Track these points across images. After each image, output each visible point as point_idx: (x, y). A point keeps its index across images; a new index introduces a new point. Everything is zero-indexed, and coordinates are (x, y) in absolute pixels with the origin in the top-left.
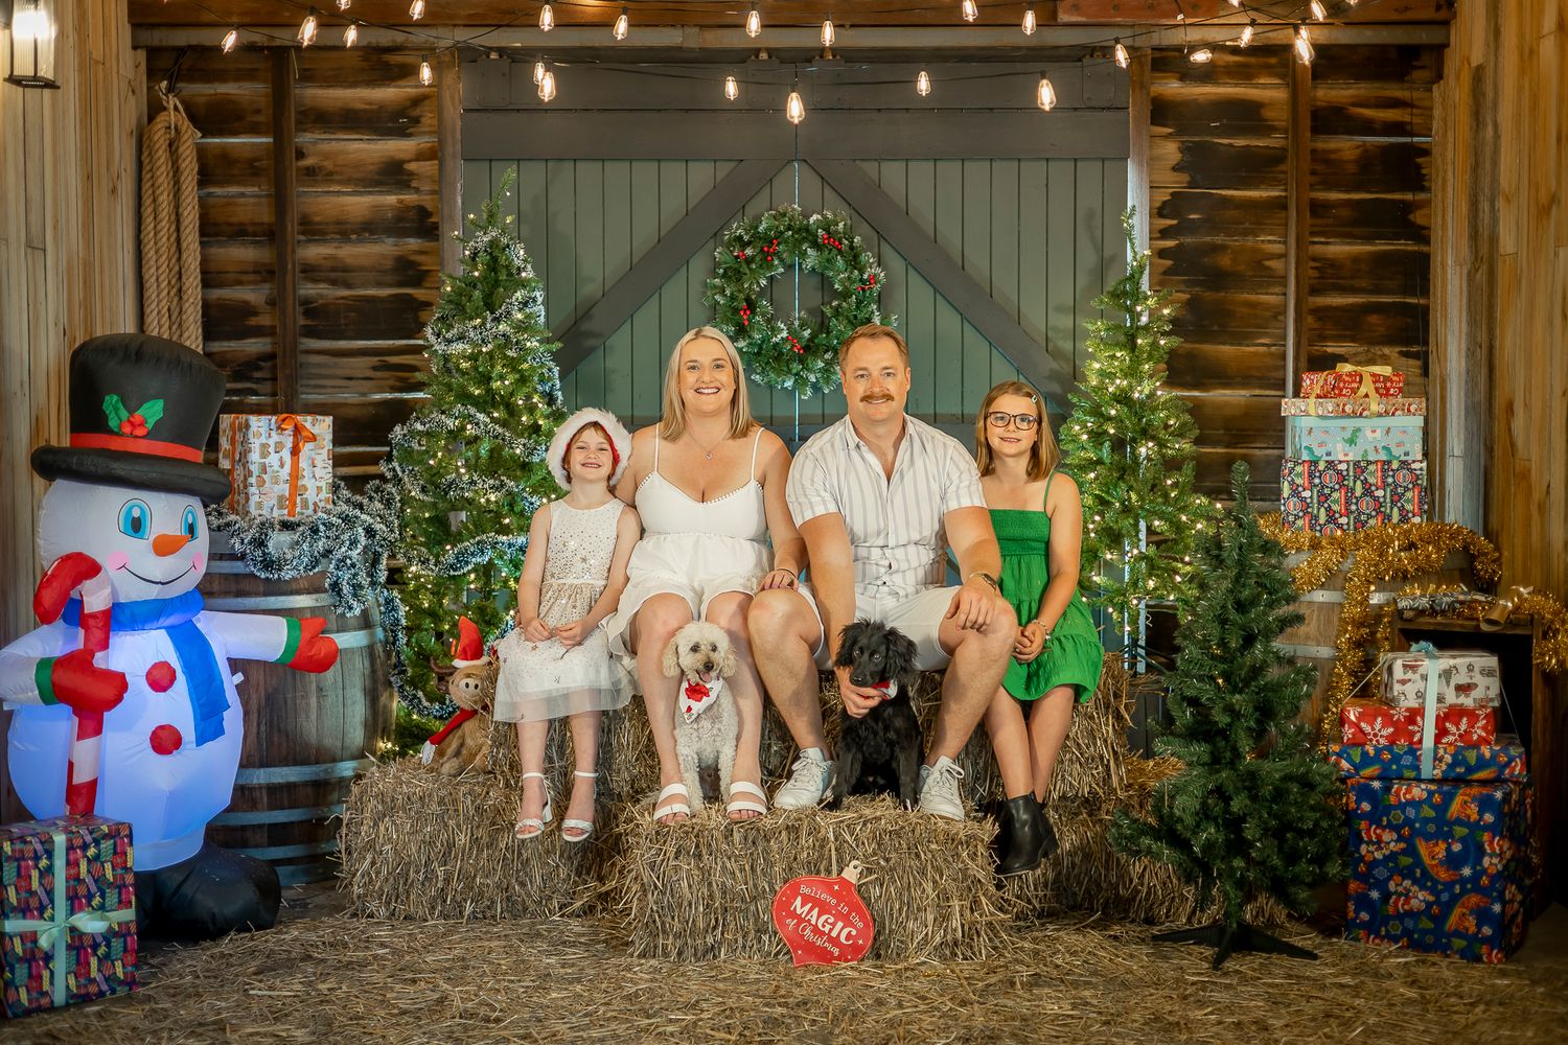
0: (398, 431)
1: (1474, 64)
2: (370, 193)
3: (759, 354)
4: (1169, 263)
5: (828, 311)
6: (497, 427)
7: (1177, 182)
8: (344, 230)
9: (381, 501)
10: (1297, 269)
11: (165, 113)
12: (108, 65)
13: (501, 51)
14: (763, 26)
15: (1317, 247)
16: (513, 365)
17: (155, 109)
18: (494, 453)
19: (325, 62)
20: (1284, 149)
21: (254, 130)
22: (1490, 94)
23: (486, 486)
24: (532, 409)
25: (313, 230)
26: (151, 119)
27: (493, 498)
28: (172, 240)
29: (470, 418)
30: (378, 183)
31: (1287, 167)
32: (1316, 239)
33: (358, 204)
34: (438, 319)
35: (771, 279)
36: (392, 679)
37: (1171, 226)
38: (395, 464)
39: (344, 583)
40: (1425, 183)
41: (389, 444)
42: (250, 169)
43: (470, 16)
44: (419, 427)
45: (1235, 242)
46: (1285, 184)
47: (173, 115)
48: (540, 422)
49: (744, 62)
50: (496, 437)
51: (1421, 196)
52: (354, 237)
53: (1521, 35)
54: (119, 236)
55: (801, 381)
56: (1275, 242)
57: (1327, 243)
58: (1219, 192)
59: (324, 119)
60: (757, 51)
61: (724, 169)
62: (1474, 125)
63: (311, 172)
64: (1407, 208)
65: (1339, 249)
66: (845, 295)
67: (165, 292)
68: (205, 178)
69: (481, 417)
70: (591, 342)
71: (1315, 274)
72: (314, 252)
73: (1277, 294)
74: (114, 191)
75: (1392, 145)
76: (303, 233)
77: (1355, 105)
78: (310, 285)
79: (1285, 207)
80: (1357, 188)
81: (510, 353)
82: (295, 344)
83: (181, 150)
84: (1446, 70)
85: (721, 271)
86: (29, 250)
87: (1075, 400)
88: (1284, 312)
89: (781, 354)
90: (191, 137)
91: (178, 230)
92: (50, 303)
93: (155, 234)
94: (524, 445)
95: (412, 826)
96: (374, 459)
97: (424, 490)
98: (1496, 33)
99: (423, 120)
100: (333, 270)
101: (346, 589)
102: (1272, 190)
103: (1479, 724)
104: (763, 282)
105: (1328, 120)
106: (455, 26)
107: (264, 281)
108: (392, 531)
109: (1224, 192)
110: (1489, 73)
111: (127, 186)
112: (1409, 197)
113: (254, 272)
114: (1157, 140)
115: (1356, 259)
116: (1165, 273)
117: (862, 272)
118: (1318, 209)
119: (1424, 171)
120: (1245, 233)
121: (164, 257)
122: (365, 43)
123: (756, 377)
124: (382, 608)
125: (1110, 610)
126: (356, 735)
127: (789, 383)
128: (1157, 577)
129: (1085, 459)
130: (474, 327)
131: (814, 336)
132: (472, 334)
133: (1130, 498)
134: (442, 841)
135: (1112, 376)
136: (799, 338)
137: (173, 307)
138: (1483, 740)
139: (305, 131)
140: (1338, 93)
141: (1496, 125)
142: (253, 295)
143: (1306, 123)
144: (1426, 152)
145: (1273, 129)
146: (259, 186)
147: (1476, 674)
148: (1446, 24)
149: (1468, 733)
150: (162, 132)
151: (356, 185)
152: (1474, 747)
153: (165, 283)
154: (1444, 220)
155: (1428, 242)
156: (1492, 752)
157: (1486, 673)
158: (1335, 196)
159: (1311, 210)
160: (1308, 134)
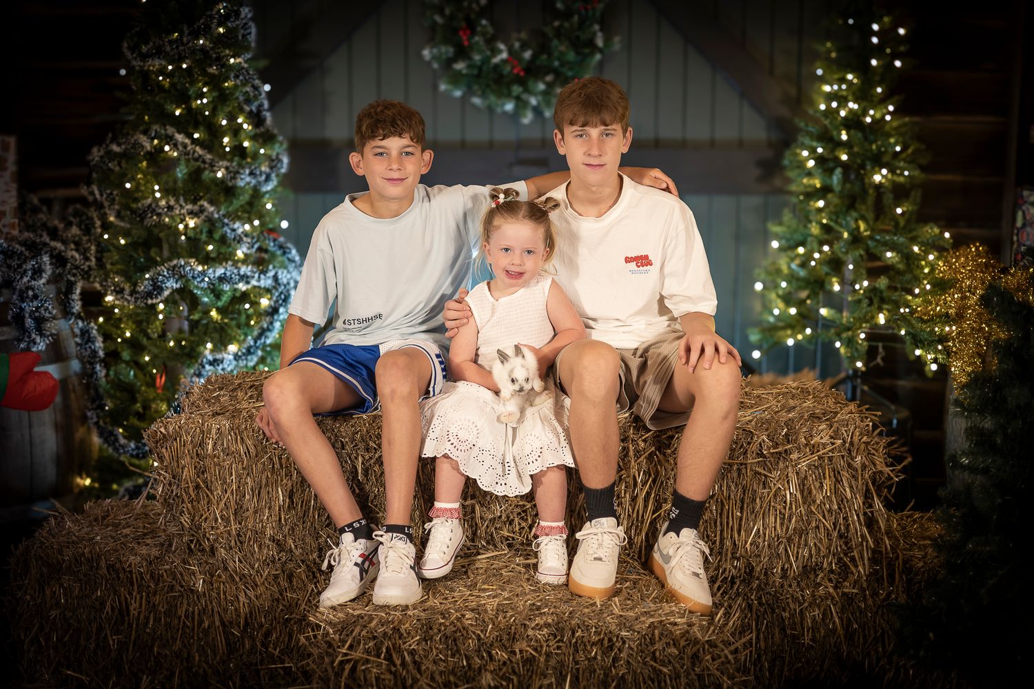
0: (96, 154)
3: (479, 76)
5: (549, 31)
6: (198, 149)
9: (79, 226)
18: (193, 177)
23: (184, 211)
24: (236, 131)
27: (192, 224)
29: (168, 139)
34: (135, 33)
36: (89, 414)
38: (95, 187)
39: (27, 315)
41: (87, 164)
44: (115, 148)
48: (245, 144)
50: (196, 160)
55: (521, 104)
66: (568, 15)
69: (180, 137)
81: (211, 70)
87: (802, 125)
89: (501, 76)
94: (227, 168)
95: (81, 588)
96: (75, 182)
97: (120, 215)
101: (29, 322)
108: (87, 259)
123: (477, 101)
124: (78, 340)
125: (838, 344)
126: (49, 473)
127: (509, 107)
128: (889, 311)
129: (810, 186)
130: (171, 42)
131: (534, 57)
132: (168, 49)
133: (858, 228)
134: (113, 608)
135: (843, 101)
136: (520, 59)
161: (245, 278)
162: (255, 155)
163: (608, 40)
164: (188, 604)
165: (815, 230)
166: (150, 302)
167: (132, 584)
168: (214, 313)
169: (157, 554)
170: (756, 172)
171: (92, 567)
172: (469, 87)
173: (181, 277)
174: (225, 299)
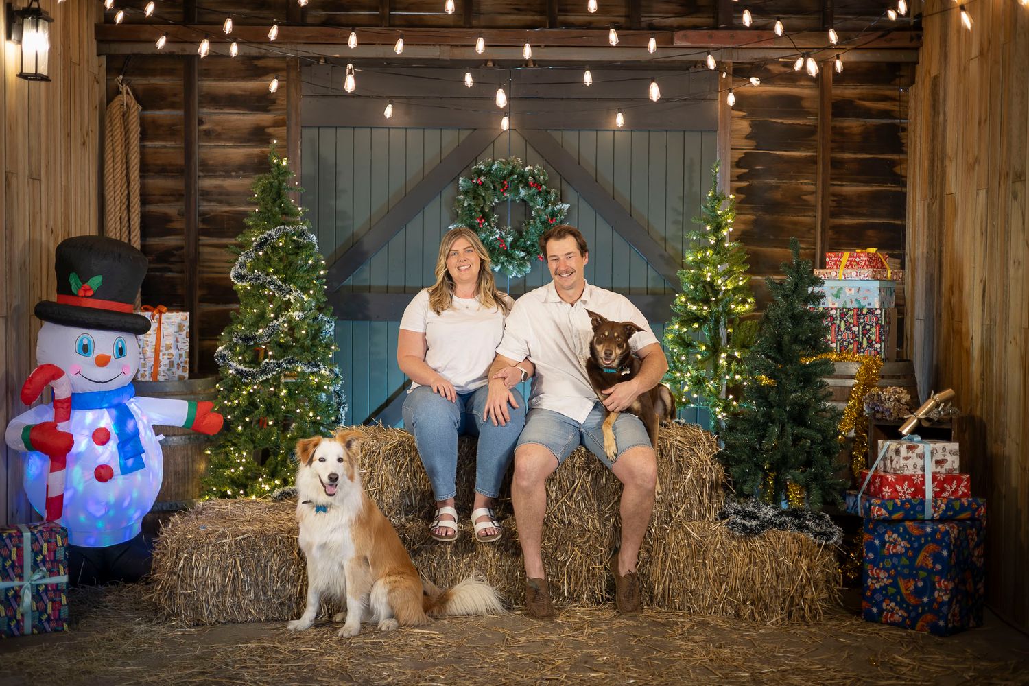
1: (932, 75)
2: (244, 147)
4: (743, 196)
7: (748, 145)
8: (227, 170)
10: (822, 201)
11: (120, 96)
12: (81, 66)
13: (327, 59)
14: (486, 46)
15: (836, 187)
17: (113, 93)
19: (218, 65)
20: (815, 126)
21: (173, 106)
22: (942, 94)
25: (209, 170)
26: (110, 100)
28: (124, 174)
30: (249, 141)
31: (818, 137)
32: (835, 183)
33: (237, 154)
37: (744, 173)
40: (904, 149)
42: (170, 131)
43: (308, 37)
45: (785, 184)
46: (816, 148)
47: (126, 97)
49: (478, 67)
51: (902, 157)
52: (233, 174)
53: (959, 58)
54: (87, 172)
56: (809, 184)
57: (843, 185)
58: (775, 152)
59: (216, 100)
60: (486, 61)
61: (465, 134)
62: (932, 113)
63: (207, 133)
64: (893, 163)
65: (849, 189)
67: (119, 207)
68: (144, 136)
71: (834, 204)
72: (208, 183)
73: (810, 216)
74: (84, 144)
75: (883, 124)
76: (202, 171)
77: (859, 99)
78: (205, 204)
79: (815, 162)
80: (861, 151)
82: (197, 240)
83: (130, 118)
84: (916, 79)
86: (31, 180)
88: (815, 228)
90: (136, 109)
91: (127, 168)
92: (43, 213)
93: (114, 171)
98: (945, 56)
99: (278, 101)
100: (221, 194)
102: (808, 152)
103: (963, 485)
105: (842, 108)
106: (298, 43)
107: (177, 200)
109: (777, 153)
110: (941, 80)
111: (93, 141)
112: (895, 157)
113: (171, 195)
114: (736, 119)
115: (860, 195)
116: (740, 203)
118: (836, 164)
119: (903, 141)
120: (791, 178)
121: (118, 186)
122: (242, 53)
137: (123, 217)
138: (964, 495)
139: (204, 107)
140: (850, 91)
141: (944, 113)
142: (171, 209)
143: (829, 110)
144: (904, 130)
145: (809, 113)
146: (175, 142)
147: (947, 453)
148: (917, 49)
149: (957, 490)
150: (119, 107)
151: (235, 142)
152: (959, 499)
153: (119, 202)
154: (914, 171)
155: (905, 186)
156: (968, 501)
157: (952, 452)
158: (847, 156)
159: (831, 164)
160: (830, 117)
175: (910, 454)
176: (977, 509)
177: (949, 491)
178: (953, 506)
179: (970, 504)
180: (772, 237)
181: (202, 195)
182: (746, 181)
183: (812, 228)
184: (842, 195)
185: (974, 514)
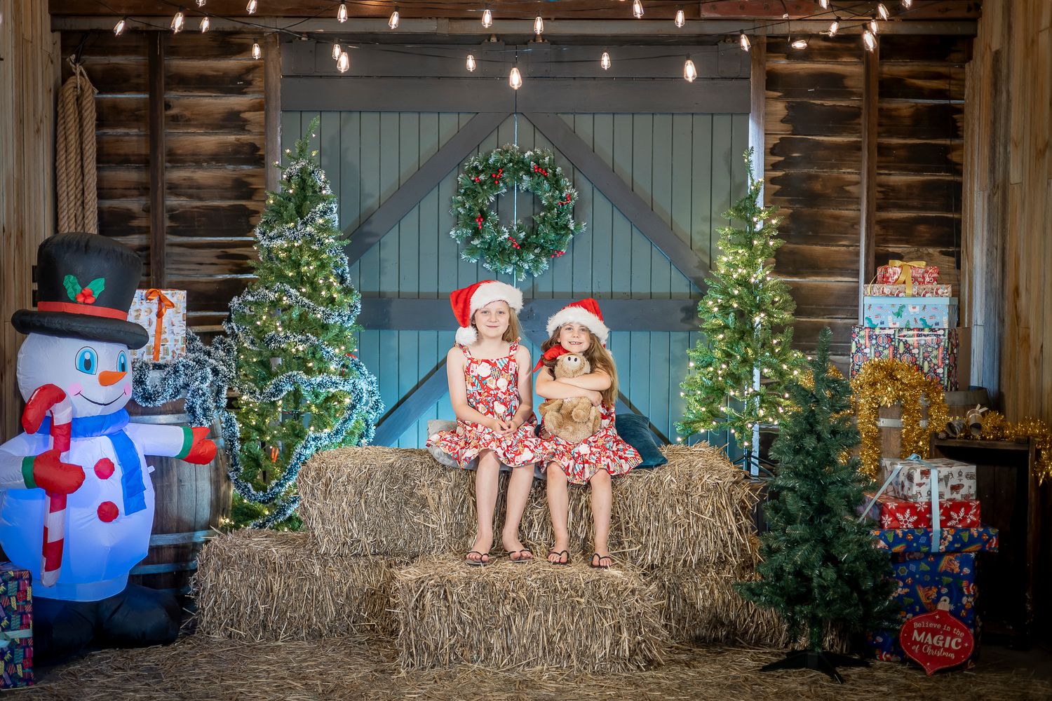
0: (235, 301)
1: (994, 50)
2: (217, 134)
3: (488, 249)
4: (778, 187)
5: (536, 218)
6: (304, 299)
7: (782, 130)
8: (197, 160)
9: (223, 350)
10: (868, 192)
11: (74, 77)
12: (35, 43)
13: (310, 35)
14: (494, 19)
15: (883, 177)
16: (315, 255)
17: (67, 74)
18: (302, 317)
19: (190, 43)
20: (859, 108)
21: (136, 89)
22: (1004, 71)
23: (296, 340)
24: (329, 286)
25: (176, 160)
26: (64, 81)
27: (300, 349)
28: (78, 166)
29: (286, 292)
30: (222, 127)
31: (863, 120)
32: (882, 172)
33: (210, 142)
34: (264, 222)
35: (497, 197)
36: (230, 474)
37: (780, 161)
38: (233, 324)
39: (198, 407)
40: (959, 133)
41: (229, 310)
42: (133, 117)
43: (288, 10)
44: (250, 298)
45: (825, 173)
46: (860, 133)
47: (80, 79)
48: (335, 296)
49: (480, 44)
50: (304, 306)
51: (957, 142)
52: (205, 164)
53: (1026, 30)
54: (42, 163)
55: (518, 269)
56: (852, 173)
57: (890, 174)
58: (814, 137)
59: (185, 82)
60: (489, 37)
61: (465, 119)
62: (994, 92)
63: (175, 119)
64: (947, 149)
65: (898, 179)
66: (550, 208)
67: (73, 204)
68: (101, 123)
69: (293, 291)
70: (369, 240)
71: (881, 196)
72: (177, 175)
73: (854, 210)
74: (38, 131)
75: (936, 106)
76: (169, 162)
77: (910, 77)
78: (173, 198)
79: (859, 149)
80: (911, 136)
81: (314, 247)
82: (163, 239)
83: (84, 103)
84: (974, 53)
85: (463, 191)
87: (710, 283)
88: (859, 223)
89: (504, 249)
90: (91, 95)
91: (82, 159)
93: (66, 163)
94: (323, 311)
95: (242, 575)
96: (218, 321)
97: (252, 343)
98: (1009, 28)
99: (254, 83)
100: (190, 187)
101: (199, 411)
102: (851, 137)
103: (972, 512)
104: (492, 199)
105: (891, 88)
106: (277, 17)
107: (141, 195)
108: (231, 371)
109: (817, 138)
110: (1004, 55)
111: (47, 128)
112: (948, 142)
113: (135, 188)
114: (770, 101)
115: (910, 186)
116: (775, 194)
117: (561, 193)
118: (883, 150)
119: (959, 124)
120: (832, 167)
121: (72, 179)
122: (214, 29)
123: (487, 266)
124: (223, 425)
125: (733, 431)
126: (205, 513)
127: (509, 270)
128: (766, 408)
129: (716, 325)
130: (289, 229)
131: (527, 237)
132: (288, 234)
133: (747, 353)
134: (262, 587)
135: (736, 267)
136: (517, 238)
137: (78, 214)
138: (973, 524)
139: (171, 90)
140: (898, 68)
141: (1008, 92)
142: (134, 204)
143: (875, 89)
144: (960, 111)
145: (852, 94)
146: (139, 128)
147: (963, 477)
148: (974, 21)
149: (964, 518)
150: (71, 90)
151: (207, 128)
152: (967, 528)
153: (73, 197)
154: (972, 159)
155: (961, 175)
156: (979, 532)
157: (969, 477)
158: (895, 141)
159: (878, 151)
160: (877, 98)
161: (335, 384)
162: (341, 304)
163: (577, 224)
164: (310, 584)
165: (718, 354)
166: (273, 399)
167: (275, 571)
168: (313, 408)
169: (291, 553)
170: (682, 315)
171: (249, 561)
172: (482, 257)
173: (294, 383)
174: (322, 398)
175: (924, 480)
176: (989, 540)
177: (955, 520)
178: (961, 537)
179: (980, 535)
180: (810, 233)
181: (169, 188)
182: (781, 170)
183: (855, 223)
184: (889, 186)
185: (984, 546)
